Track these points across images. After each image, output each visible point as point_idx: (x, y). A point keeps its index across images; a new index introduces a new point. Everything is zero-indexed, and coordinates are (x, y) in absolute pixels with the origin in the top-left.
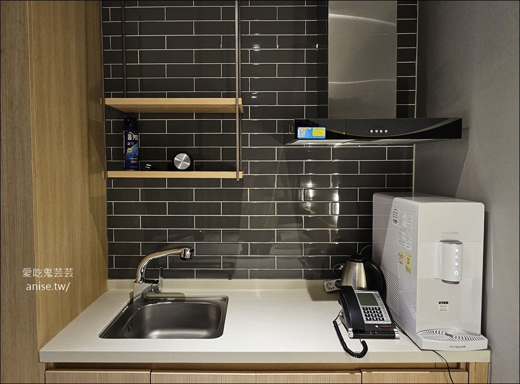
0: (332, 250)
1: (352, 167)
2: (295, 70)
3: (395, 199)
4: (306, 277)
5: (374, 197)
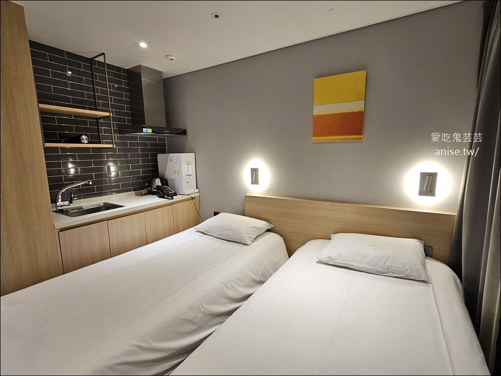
0: (143, 178)
1: (146, 145)
2: (121, 101)
3: (170, 154)
4: (134, 191)
5: (158, 155)
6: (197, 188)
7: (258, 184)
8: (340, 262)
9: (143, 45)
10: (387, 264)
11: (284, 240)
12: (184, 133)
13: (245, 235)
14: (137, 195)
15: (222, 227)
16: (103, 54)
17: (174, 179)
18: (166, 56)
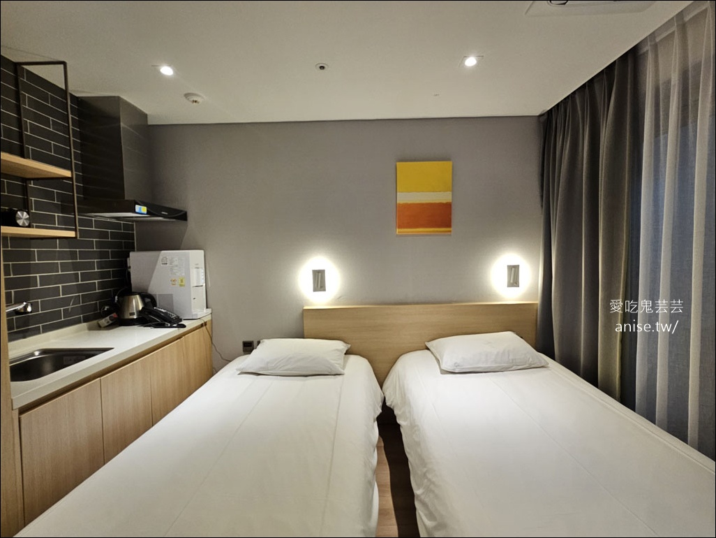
3: (163, 252)
4: (85, 321)
5: (132, 254)
6: (207, 308)
7: (325, 290)
8: (467, 367)
9: (167, 71)
10: (511, 357)
11: (369, 362)
12: (183, 216)
13: (333, 362)
14: (90, 329)
15: (290, 358)
16: (64, 63)
17: (172, 295)
18: (187, 95)
